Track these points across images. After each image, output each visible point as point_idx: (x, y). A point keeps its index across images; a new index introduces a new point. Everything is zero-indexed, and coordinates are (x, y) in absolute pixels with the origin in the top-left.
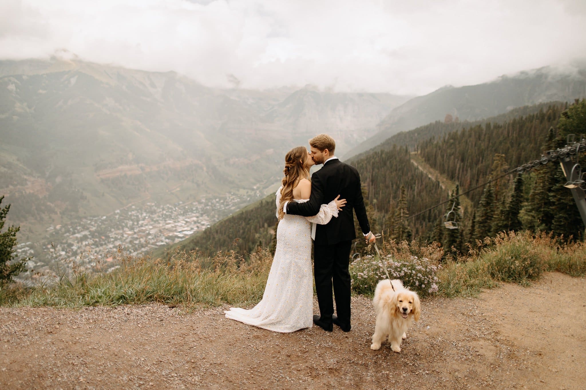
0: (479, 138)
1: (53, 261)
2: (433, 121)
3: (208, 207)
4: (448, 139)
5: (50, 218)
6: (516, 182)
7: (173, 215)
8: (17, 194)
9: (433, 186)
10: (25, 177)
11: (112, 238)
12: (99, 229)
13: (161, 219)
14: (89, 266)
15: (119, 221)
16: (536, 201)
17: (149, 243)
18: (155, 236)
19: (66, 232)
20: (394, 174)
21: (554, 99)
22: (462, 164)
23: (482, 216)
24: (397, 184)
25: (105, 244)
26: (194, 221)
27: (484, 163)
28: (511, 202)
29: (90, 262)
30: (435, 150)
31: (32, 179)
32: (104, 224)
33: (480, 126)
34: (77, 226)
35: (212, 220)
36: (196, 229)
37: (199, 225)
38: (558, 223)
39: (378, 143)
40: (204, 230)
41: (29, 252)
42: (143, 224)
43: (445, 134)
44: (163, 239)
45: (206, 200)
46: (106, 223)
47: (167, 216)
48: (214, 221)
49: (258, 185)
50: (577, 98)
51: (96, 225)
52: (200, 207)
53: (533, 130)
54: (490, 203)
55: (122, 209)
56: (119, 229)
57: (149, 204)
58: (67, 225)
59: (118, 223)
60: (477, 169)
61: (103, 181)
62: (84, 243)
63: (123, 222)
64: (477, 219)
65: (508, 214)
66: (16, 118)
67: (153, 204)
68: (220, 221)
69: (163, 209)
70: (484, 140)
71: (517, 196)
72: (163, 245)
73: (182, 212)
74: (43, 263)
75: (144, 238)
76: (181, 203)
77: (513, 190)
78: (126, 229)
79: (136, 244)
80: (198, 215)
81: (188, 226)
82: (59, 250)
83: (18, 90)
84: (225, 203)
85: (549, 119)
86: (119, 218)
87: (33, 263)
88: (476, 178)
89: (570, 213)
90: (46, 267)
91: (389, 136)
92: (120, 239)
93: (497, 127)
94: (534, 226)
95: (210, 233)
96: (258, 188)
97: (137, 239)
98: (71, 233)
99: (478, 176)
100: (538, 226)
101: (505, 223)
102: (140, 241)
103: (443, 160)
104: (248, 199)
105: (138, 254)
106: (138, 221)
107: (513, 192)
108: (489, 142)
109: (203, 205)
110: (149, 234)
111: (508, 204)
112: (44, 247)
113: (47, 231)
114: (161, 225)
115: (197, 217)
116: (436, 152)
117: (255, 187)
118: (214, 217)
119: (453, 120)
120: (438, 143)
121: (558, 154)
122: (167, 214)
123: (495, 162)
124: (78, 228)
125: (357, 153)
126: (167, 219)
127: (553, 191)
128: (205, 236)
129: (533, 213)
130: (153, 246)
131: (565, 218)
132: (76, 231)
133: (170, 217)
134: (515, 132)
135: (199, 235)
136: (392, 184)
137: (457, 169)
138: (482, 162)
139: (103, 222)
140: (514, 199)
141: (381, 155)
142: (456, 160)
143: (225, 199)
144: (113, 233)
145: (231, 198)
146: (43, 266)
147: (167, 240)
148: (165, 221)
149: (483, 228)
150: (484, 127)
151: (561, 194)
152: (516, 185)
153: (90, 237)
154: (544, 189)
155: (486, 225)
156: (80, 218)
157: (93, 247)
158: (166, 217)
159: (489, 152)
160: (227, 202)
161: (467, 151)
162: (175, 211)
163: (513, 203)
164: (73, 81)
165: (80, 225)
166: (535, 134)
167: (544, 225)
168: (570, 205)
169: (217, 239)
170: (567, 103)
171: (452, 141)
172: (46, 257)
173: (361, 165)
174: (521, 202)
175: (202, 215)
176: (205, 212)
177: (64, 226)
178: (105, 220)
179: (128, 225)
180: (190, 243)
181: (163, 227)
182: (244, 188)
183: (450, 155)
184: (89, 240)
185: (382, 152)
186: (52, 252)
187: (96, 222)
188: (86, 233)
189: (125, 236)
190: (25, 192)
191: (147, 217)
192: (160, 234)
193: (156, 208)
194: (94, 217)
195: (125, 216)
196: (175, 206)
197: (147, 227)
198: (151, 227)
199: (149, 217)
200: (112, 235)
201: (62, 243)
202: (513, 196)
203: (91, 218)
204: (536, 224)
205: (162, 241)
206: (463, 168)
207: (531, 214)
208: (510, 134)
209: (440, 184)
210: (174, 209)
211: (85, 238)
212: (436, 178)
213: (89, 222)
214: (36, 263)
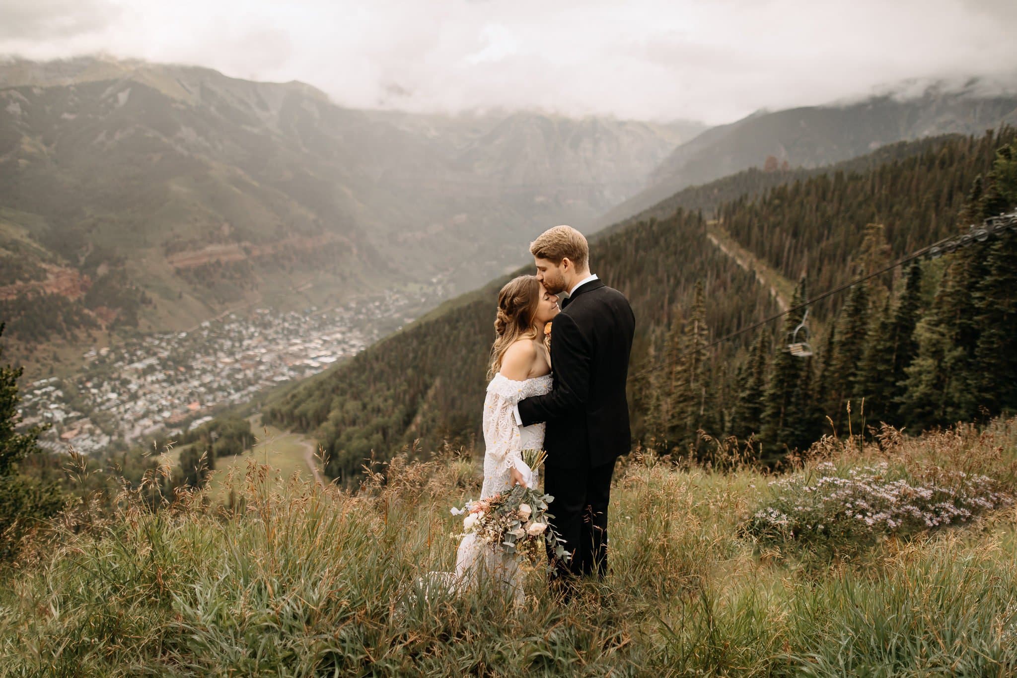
0: (824, 197)
1: (97, 410)
2: (745, 168)
3: (361, 317)
4: (771, 199)
5: (89, 336)
6: (909, 274)
7: (301, 331)
8: (30, 296)
9: (745, 279)
10: (44, 266)
11: (197, 369)
12: (175, 354)
13: (280, 336)
14: (158, 418)
15: (209, 341)
16: (945, 308)
17: (260, 378)
18: (271, 366)
19: (117, 361)
20: (671, 260)
21: (949, 130)
22: (794, 241)
23: (847, 333)
24: (675, 277)
25: (186, 380)
26: (337, 340)
27: (831, 240)
28: (900, 308)
29: (160, 411)
30: (748, 217)
31: (56, 269)
32: (183, 346)
33: (824, 177)
34: (136, 350)
35: (369, 337)
36: (340, 353)
37: (346, 346)
38: (986, 346)
39: (646, 206)
40: (354, 355)
41: (54, 395)
42: (249, 345)
43: (766, 189)
44: (285, 370)
45: (358, 303)
46: (187, 344)
47: (290, 332)
48: (372, 339)
49: (440, 276)
50: (989, 127)
51: (169, 347)
52: (347, 315)
53: (914, 182)
54: (860, 310)
55: (213, 320)
56: (208, 354)
57: (259, 311)
58: (118, 348)
59: (207, 344)
60: (819, 249)
61: (178, 272)
62: (149, 378)
63: (215, 343)
64: (837, 338)
65: (894, 329)
66: (22, 162)
67: (267, 311)
68: (381, 340)
69: (284, 320)
70: (832, 201)
71: (911, 298)
72: (285, 382)
73: (317, 326)
74: (79, 414)
75: (253, 370)
76: (314, 308)
77: (905, 287)
78: (221, 354)
79: (238, 380)
80: (343, 329)
81: (327, 349)
82: (106, 391)
83: (26, 113)
84: (383, 308)
85: (943, 163)
86: (208, 335)
87: (63, 413)
88: (817, 264)
89: (1008, 327)
90: (85, 420)
91: (669, 194)
92: (212, 372)
93: (854, 178)
94: (942, 351)
95: (365, 359)
96: (439, 282)
97: (239, 371)
98: (127, 362)
99: (821, 261)
100: (950, 351)
101: (888, 344)
102: (245, 375)
103: (762, 236)
104: (423, 300)
105: (242, 396)
106: (241, 340)
107: (903, 291)
108: (840, 204)
109: (352, 313)
110: (260, 363)
111: (894, 311)
112: (81, 386)
113: (84, 359)
114: (281, 347)
115: (343, 333)
116: (751, 220)
117: (434, 280)
118: (371, 332)
119: (779, 167)
120: (753, 205)
121: (1009, 223)
122: (292, 327)
123: (867, 238)
124: (139, 353)
125: (609, 223)
126: (291, 337)
127: (978, 290)
128: (356, 365)
129: (942, 328)
130: (268, 383)
131: (1001, 337)
132: (135, 358)
133: (296, 333)
134: (884, 187)
135: (345, 363)
136: (668, 277)
137: (786, 249)
138: (828, 239)
139: (180, 342)
140: (906, 303)
141: (651, 226)
142: (784, 235)
143: (382, 299)
144: (199, 362)
145: (394, 298)
146: (79, 418)
147: (292, 373)
148: (288, 340)
149: (848, 354)
150: (832, 179)
151: (994, 294)
152: (909, 279)
153: (159, 368)
154: (962, 286)
155: (853, 348)
156: (141, 336)
157: (165, 384)
158: (289, 334)
159: (840, 221)
160: (386, 305)
161: (804, 218)
162: (305, 323)
163: (904, 310)
164: (123, 97)
165: (142, 348)
166: (917, 190)
167: (960, 349)
168: (1010, 315)
169: (377, 370)
170: (972, 137)
171: (777, 202)
172: (85, 403)
173: (616, 243)
174: (917, 308)
175: (350, 330)
176: (356, 325)
177: (115, 349)
178: (185, 340)
179: (225, 348)
180: (330, 377)
181: (285, 351)
182: (416, 281)
183: (774, 226)
184: (157, 373)
185: (653, 221)
186: (94, 395)
187: (169, 342)
188: (153, 361)
189: (220, 365)
190: (45, 293)
191: (256, 334)
192: (278, 362)
193: (271, 319)
194: (166, 333)
195: (219, 332)
196: (305, 314)
197: (256, 351)
198: (263, 351)
199: (261, 333)
200: (197, 365)
201: (111, 379)
202: (903, 298)
203: (161, 336)
204: (946, 348)
205: (283, 375)
206: (796, 248)
207: (938, 329)
208: (876, 191)
209: (757, 276)
210: (303, 320)
211: (151, 369)
212: (751, 266)
213: (157, 342)
214: (67, 413)
